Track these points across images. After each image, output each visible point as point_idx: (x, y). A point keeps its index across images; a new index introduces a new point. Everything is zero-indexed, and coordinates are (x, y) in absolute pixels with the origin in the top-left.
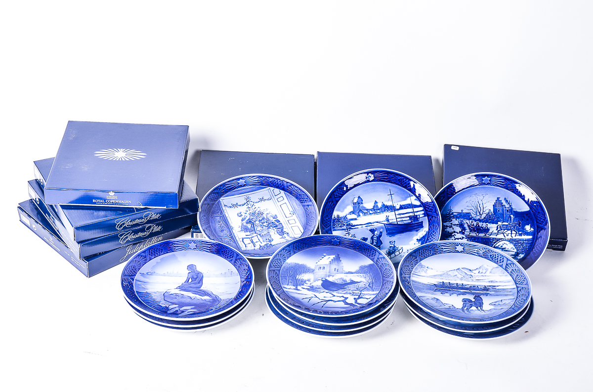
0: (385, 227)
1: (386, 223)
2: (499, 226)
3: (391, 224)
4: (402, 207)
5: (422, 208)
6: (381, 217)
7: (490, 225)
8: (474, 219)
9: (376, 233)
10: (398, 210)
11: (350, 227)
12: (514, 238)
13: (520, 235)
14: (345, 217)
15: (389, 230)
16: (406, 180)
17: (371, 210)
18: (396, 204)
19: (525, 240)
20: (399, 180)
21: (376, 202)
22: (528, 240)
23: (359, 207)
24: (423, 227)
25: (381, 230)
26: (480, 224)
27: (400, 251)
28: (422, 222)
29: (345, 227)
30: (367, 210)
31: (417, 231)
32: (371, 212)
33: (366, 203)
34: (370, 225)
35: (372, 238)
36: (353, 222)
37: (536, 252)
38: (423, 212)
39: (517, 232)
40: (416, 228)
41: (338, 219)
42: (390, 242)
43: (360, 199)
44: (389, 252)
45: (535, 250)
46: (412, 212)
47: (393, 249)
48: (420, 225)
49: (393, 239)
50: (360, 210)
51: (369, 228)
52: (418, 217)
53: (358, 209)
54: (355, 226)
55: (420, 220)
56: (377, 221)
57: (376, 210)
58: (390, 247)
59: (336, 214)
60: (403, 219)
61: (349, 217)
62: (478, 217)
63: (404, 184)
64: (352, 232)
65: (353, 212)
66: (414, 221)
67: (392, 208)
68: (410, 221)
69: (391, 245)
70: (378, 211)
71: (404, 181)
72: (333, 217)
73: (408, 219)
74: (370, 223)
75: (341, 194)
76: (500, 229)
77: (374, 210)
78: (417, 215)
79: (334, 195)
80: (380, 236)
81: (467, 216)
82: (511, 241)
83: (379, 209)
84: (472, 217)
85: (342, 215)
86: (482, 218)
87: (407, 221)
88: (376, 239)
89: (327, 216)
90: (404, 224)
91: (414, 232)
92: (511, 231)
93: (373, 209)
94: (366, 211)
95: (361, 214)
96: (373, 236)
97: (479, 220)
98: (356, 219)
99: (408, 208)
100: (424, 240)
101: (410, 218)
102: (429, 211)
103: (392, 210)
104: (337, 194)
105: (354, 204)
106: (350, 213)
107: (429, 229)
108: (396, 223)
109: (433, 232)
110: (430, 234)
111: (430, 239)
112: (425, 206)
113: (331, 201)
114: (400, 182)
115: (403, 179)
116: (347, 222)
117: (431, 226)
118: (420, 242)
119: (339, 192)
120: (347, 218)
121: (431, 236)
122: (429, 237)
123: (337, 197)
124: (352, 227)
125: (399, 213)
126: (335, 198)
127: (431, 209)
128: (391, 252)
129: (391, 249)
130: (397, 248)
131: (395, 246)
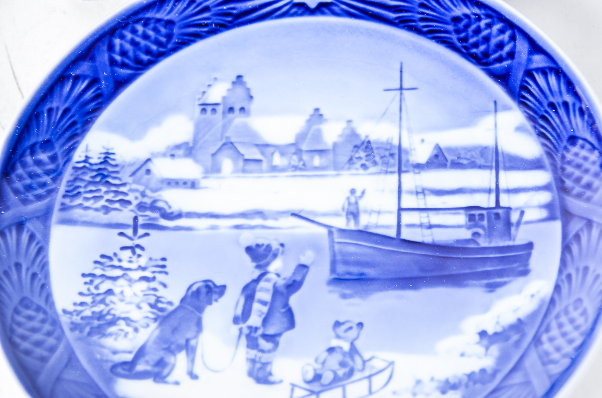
0: (332, 242)
1: (341, 223)
3: (364, 234)
4: (441, 160)
5: (543, 177)
9: (275, 266)
10: (419, 167)
11: (154, 216)
14: (143, 167)
15: (346, 263)
16: (489, 26)
17: (282, 150)
18: (417, 138)
20: (456, 20)
21: (317, 116)
23: (225, 127)
24: (525, 273)
25: (307, 257)
27: (378, 380)
28: (530, 246)
29: (125, 215)
30: (263, 147)
31: (492, 287)
32: (277, 160)
34: (258, 221)
35: (249, 292)
36: (175, 199)
38: (545, 197)
40: (486, 274)
41: (105, 170)
42: (337, 324)
43: (240, 91)
44: (318, 377)
46: (489, 191)
47: (342, 364)
48: (514, 263)
50: (229, 145)
51: (249, 238)
52: (514, 217)
53: (221, 138)
54: (179, 216)
56: (296, 207)
57: (306, 154)
58: (331, 350)
60: (435, 219)
61: (163, 168)
63: (476, 45)
65: (189, 150)
66: (490, 235)
67: (391, 158)
68: (466, 234)
69: (335, 343)
70: (317, 161)
71: (478, 31)
72: (78, 155)
73: (461, 219)
74: (260, 214)
75: (148, 51)
77: (299, 152)
78: (508, 209)
79: (111, 48)
80: (293, 286)
83: (321, 152)
88: (267, 297)
89: (47, 145)
90: (434, 245)
91: (473, 293)
93: (296, 148)
94: (255, 154)
95: (227, 164)
96: (257, 281)
98: (193, 185)
99: (473, 165)
100: (517, 344)
101: (471, 218)
102: (579, 196)
103: (387, 164)
104: (128, 47)
105: (204, 110)
106: (173, 152)
107: (557, 288)
108: (392, 233)
109: (571, 309)
110: (557, 317)
111: (551, 340)
112: (563, 169)
113: (85, 77)
114: (458, 31)
115: (479, 19)
116: (143, 195)
117: (569, 277)
118: (495, 350)
119: (138, 39)
120: (148, 171)
121: (560, 326)
122: (547, 330)
123: (127, 61)
124: (163, 222)
125: (419, 183)
126: (113, 62)
127: (588, 186)
128: (328, 377)
129: (334, 361)
130: (364, 362)
131: (354, 351)
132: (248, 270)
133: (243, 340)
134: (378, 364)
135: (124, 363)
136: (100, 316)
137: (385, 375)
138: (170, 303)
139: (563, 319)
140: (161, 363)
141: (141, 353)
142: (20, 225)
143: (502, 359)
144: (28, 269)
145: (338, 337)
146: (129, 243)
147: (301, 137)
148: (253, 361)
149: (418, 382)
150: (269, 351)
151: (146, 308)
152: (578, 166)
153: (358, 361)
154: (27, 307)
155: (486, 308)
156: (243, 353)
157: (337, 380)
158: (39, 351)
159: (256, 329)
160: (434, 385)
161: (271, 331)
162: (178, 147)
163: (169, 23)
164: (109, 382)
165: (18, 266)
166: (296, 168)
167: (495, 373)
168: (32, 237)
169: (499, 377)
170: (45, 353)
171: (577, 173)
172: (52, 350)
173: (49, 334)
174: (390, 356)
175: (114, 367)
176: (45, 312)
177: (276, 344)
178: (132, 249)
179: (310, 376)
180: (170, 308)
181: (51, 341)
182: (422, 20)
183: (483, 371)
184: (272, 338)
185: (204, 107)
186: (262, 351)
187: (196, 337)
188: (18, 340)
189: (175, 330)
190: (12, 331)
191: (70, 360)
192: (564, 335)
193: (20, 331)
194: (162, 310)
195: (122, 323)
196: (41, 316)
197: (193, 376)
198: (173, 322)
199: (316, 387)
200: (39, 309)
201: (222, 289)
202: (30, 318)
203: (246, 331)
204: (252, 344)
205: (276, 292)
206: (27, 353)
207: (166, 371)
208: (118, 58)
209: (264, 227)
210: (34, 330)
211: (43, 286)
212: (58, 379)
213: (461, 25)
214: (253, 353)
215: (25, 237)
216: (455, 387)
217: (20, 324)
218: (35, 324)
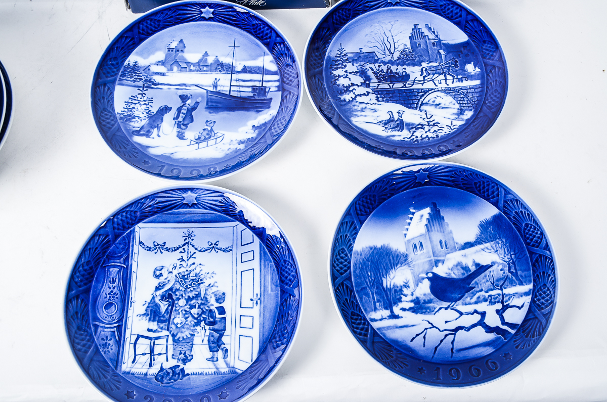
0: (208, 95)
1: (211, 89)
2: (424, 69)
3: (218, 93)
4: (245, 70)
5: (277, 77)
6: (206, 80)
7: (409, 69)
8: (382, 62)
9: (189, 102)
10: (238, 72)
11: (150, 84)
12: (451, 86)
13: (461, 80)
14: (147, 68)
15: (211, 102)
16: (264, 28)
17: (194, 64)
18: (238, 63)
19: (470, 88)
20: (253, 25)
21: (206, 54)
22: (474, 87)
23: (175, 56)
24: (269, 107)
25: (199, 100)
26: (394, 68)
27: (219, 140)
28: (271, 99)
29: (140, 83)
30: (188, 63)
31: (258, 112)
32: (192, 68)
33: (189, 52)
34: (184, 87)
35: (179, 110)
36: (158, 79)
37: (493, 105)
38: (277, 84)
39: (453, 77)
40: (256, 108)
41: (135, 68)
42: (207, 121)
43: (181, 45)
44: (199, 138)
45: (490, 102)
46: (260, 81)
47: (208, 134)
48: (266, 104)
49: (213, 117)
50: (176, 62)
51: (180, 92)
52: (267, 90)
53: (174, 59)
54: (158, 84)
55: (269, 96)
56: (196, 83)
57: (201, 66)
58: (204, 130)
59: (132, 59)
60: (242, 89)
61: (154, 69)
62: (388, 58)
63: (259, 34)
64: (150, 93)
65: (163, 63)
66: (259, 95)
67: (229, 69)
68: (251, 95)
69: (206, 127)
70: (205, 69)
71: (260, 29)
72: (126, 63)
73: (250, 90)
74: (185, 85)
75: (151, 30)
76: (426, 73)
77: (199, 65)
78: (266, 87)
79: (139, 28)
80: (194, 108)
81: (370, 57)
82: (447, 91)
84: (379, 59)
85: (142, 62)
86: (395, 58)
87: (247, 92)
88: (185, 112)
89: (115, 59)
90: (241, 98)
91: (252, 114)
92: (445, 76)
93: (198, 64)
94: (184, 65)
95: (175, 68)
96: (182, 106)
97: (391, 62)
98: (163, 74)
99: (256, 73)
100: (264, 130)
101: (253, 89)
102: (288, 84)
103: (228, 71)
104: (145, 28)
105: (169, 51)
106: (158, 63)
107: (278, 113)
108: (228, 93)
109: (282, 119)
110: (277, 122)
111: (274, 129)
112: (284, 75)
113: (130, 37)
114: (254, 29)
115: (261, 25)
116: (147, 77)
117: (282, 109)
118: (257, 131)
119: (148, 26)
120: (149, 69)
121: (278, 124)
122: (274, 126)
123: (144, 32)
124: (153, 86)
125: (238, 77)
126: (139, 33)
127: (291, 81)
128: (203, 138)
129: (205, 133)
130: (215, 134)
131: (212, 130)
132: (179, 103)
133: (176, 125)
134: (219, 135)
135: (137, 131)
136: (130, 115)
137: (221, 138)
138: (153, 112)
139: (279, 122)
140: (149, 131)
141: (142, 128)
142: (105, 85)
143: (259, 134)
144: (107, 99)
145: (207, 126)
146: (141, 92)
147: (200, 61)
148: (179, 132)
149: (232, 141)
150: (184, 129)
151: (145, 113)
152: (288, 74)
153: (213, 133)
154: (105, 111)
155: (255, 118)
156: (176, 129)
157: (205, 139)
158: (108, 125)
159: (181, 122)
160: (237, 142)
161: (185, 123)
162: (159, 62)
163: (159, 21)
164: (131, 136)
165: (103, 98)
166: (198, 71)
167: (256, 138)
168: (109, 89)
169: (257, 140)
170: (110, 126)
171: (288, 76)
172: (113, 125)
173: (112, 120)
174: (223, 132)
175: (134, 131)
176: (111, 113)
177: (187, 127)
178: (142, 94)
179: (197, 138)
180: (153, 114)
181: (113, 122)
182: (243, 25)
183: (252, 138)
184: (186, 125)
185: (169, 49)
186: (182, 129)
187: (161, 124)
188: (102, 121)
189: (154, 121)
190: (100, 118)
191: (119, 129)
192: (279, 127)
193: (103, 118)
194: (150, 114)
195: (137, 118)
196: (110, 114)
197: (159, 136)
198: (154, 118)
199: (198, 141)
200: (109, 112)
201: (171, 109)
202: (106, 115)
203: (177, 122)
204: (179, 127)
205: (188, 110)
206: (104, 125)
207: (150, 134)
208: (141, 31)
209: (186, 89)
210: (107, 119)
211: (111, 105)
212: (114, 135)
213: (255, 27)
214: (179, 130)
215: (106, 89)
216: (243, 143)
217: (102, 116)
218: (108, 117)
